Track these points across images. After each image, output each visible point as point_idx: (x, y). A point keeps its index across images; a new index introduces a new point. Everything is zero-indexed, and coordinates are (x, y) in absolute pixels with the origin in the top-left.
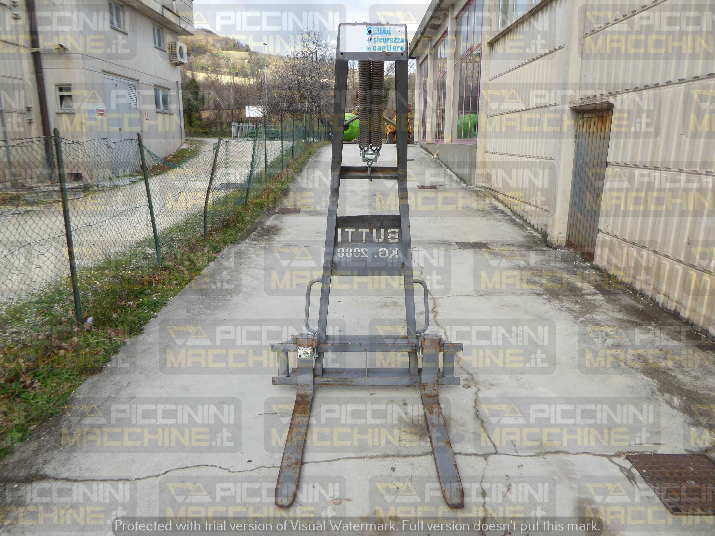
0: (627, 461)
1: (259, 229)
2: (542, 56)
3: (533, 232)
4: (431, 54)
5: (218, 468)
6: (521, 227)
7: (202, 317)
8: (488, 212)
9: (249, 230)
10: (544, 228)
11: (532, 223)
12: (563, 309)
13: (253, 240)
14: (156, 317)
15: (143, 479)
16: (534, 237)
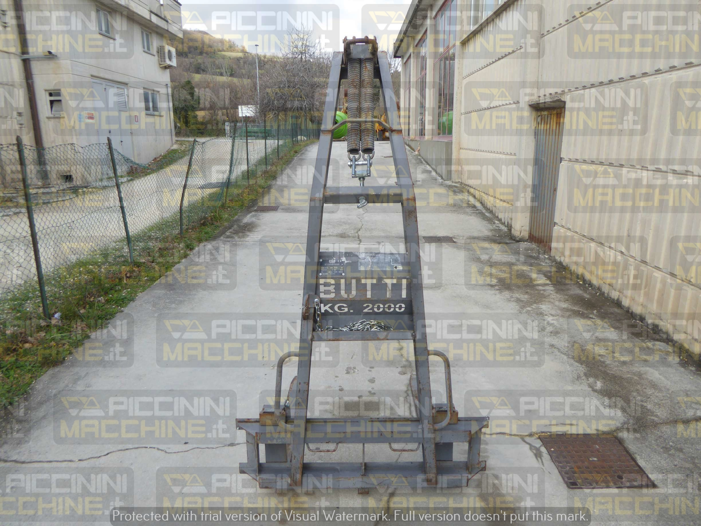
0: (539, 441)
1: (235, 226)
2: (506, 55)
3: (500, 225)
4: (414, 53)
5: (156, 450)
6: (490, 221)
7: (166, 312)
8: (460, 207)
9: (226, 228)
10: (510, 222)
11: (500, 217)
12: (512, 299)
13: (228, 237)
14: (122, 311)
15: (86, 460)
16: (500, 230)
